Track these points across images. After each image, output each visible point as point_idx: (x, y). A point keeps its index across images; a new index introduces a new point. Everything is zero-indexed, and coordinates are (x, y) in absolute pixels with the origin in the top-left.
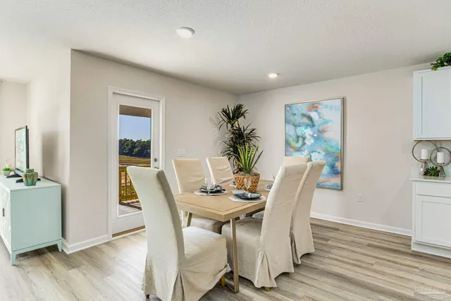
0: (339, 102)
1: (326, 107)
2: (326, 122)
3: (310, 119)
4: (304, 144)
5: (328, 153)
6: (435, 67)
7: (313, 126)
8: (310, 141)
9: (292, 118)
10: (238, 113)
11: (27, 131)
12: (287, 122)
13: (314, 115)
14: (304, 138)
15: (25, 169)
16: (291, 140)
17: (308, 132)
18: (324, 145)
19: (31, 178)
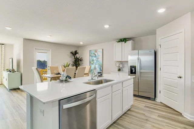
0: (102, 50)
1: (99, 51)
2: (99, 56)
3: (95, 55)
4: (94, 62)
5: (99, 65)
6: (118, 42)
7: (96, 57)
8: (95, 61)
9: (91, 54)
10: (76, 53)
11: (12, 59)
12: (90, 55)
13: (96, 54)
14: (94, 61)
15: (12, 69)
16: (91, 61)
17: (95, 59)
18: (98, 62)
19: (13, 71)
